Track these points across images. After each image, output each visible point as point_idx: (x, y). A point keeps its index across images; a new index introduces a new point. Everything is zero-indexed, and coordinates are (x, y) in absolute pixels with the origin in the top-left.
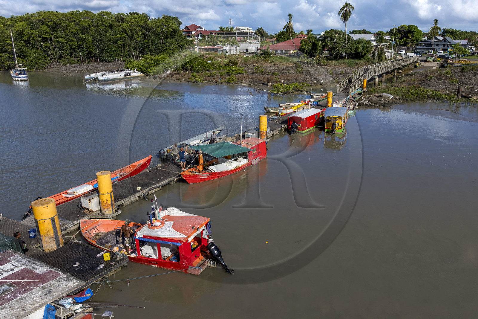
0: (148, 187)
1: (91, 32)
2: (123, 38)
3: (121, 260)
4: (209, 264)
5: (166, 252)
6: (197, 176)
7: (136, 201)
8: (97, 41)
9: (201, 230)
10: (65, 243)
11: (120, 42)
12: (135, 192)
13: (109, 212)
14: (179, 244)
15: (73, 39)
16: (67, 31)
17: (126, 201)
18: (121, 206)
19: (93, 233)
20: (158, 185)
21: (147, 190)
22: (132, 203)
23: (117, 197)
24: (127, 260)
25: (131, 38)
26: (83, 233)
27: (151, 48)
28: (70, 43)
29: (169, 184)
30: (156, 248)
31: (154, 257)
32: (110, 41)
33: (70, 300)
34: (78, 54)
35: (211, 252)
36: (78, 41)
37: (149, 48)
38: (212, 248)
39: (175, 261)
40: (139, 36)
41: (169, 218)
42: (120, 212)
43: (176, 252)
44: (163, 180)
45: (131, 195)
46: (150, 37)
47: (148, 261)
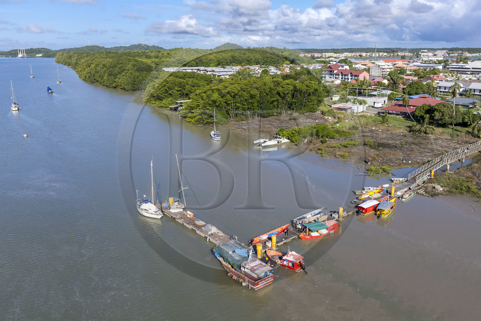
0: (287, 239)
1: (256, 98)
2: (277, 100)
3: (278, 265)
4: (302, 270)
5: (290, 265)
6: (305, 237)
7: (282, 244)
8: (260, 104)
9: (300, 260)
10: (263, 257)
11: (275, 103)
12: (283, 241)
13: (274, 248)
14: (294, 263)
15: (245, 103)
16: (242, 98)
17: (279, 244)
18: (277, 246)
19: (270, 254)
20: (290, 239)
21: (286, 241)
22: (281, 245)
23: (277, 242)
24: (280, 265)
25: (283, 98)
26: (267, 254)
27: (296, 105)
28: (243, 107)
29: (294, 239)
30: (288, 262)
31: (287, 265)
32: (268, 102)
33: (269, 272)
34: (247, 113)
35: (303, 267)
36: (248, 105)
37: (295, 104)
38: (303, 266)
39: (292, 267)
40: (289, 97)
41: (292, 255)
42: (277, 248)
43: (293, 265)
44: (292, 237)
45: (281, 242)
46: (297, 96)
47: (285, 266)
